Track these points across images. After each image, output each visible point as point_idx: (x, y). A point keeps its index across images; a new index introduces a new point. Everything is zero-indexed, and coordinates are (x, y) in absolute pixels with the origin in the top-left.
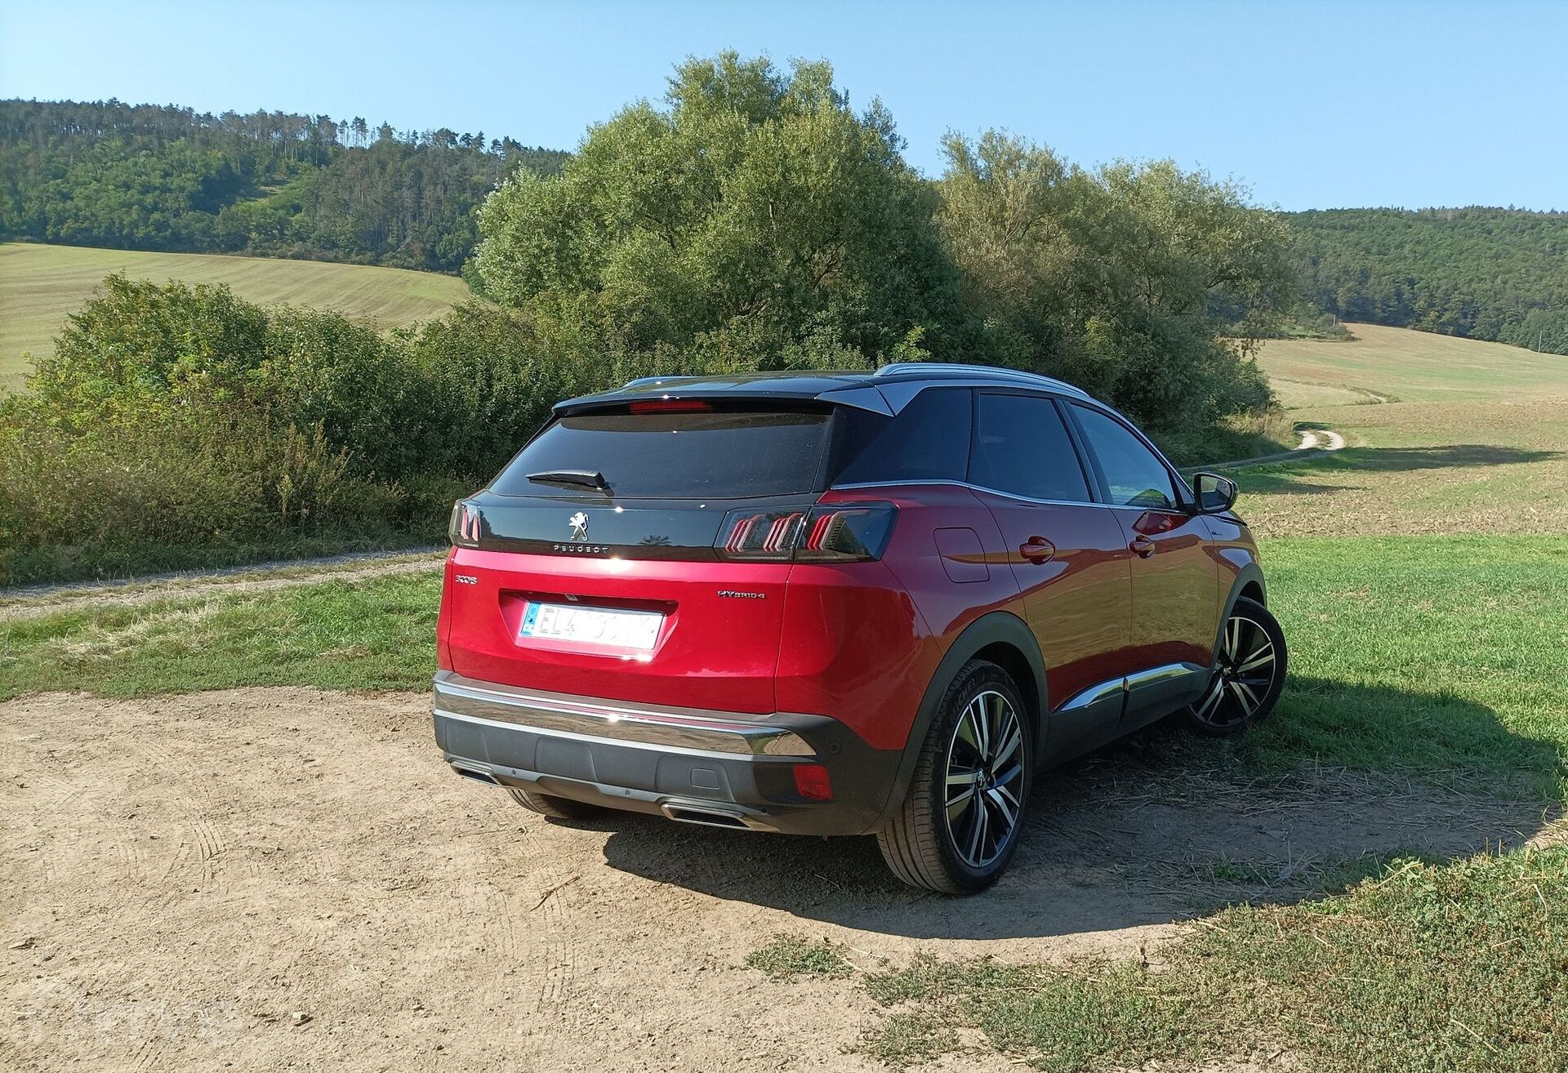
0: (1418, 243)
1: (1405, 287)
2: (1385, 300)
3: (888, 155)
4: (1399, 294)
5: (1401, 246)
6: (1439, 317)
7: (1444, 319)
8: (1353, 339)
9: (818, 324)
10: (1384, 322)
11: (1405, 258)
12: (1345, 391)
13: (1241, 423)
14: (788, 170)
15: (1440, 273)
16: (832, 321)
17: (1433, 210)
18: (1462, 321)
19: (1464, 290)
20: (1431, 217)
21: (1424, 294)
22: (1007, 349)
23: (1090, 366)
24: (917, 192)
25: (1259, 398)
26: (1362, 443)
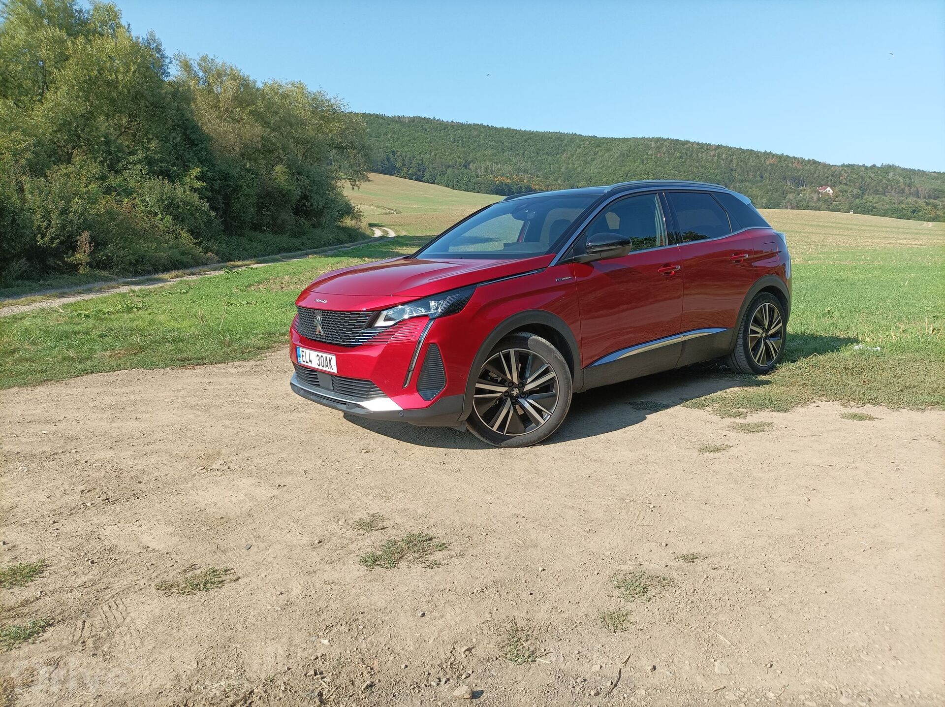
0: (394, 133)
1: (391, 155)
2: (382, 161)
3: (161, 67)
4: (388, 159)
5: (386, 134)
6: (408, 171)
7: (410, 172)
8: (369, 181)
9: (131, 163)
10: (383, 172)
11: (389, 140)
12: (373, 208)
13: (348, 222)
14: (102, 69)
15: (406, 149)
16: (140, 162)
17: (399, 117)
18: (419, 174)
19: (418, 158)
20: (398, 120)
21: (400, 159)
22: (245, 182)
23: (280, 192)
24: (181, 89)
25: (348, 210)
26: (403, 233)
